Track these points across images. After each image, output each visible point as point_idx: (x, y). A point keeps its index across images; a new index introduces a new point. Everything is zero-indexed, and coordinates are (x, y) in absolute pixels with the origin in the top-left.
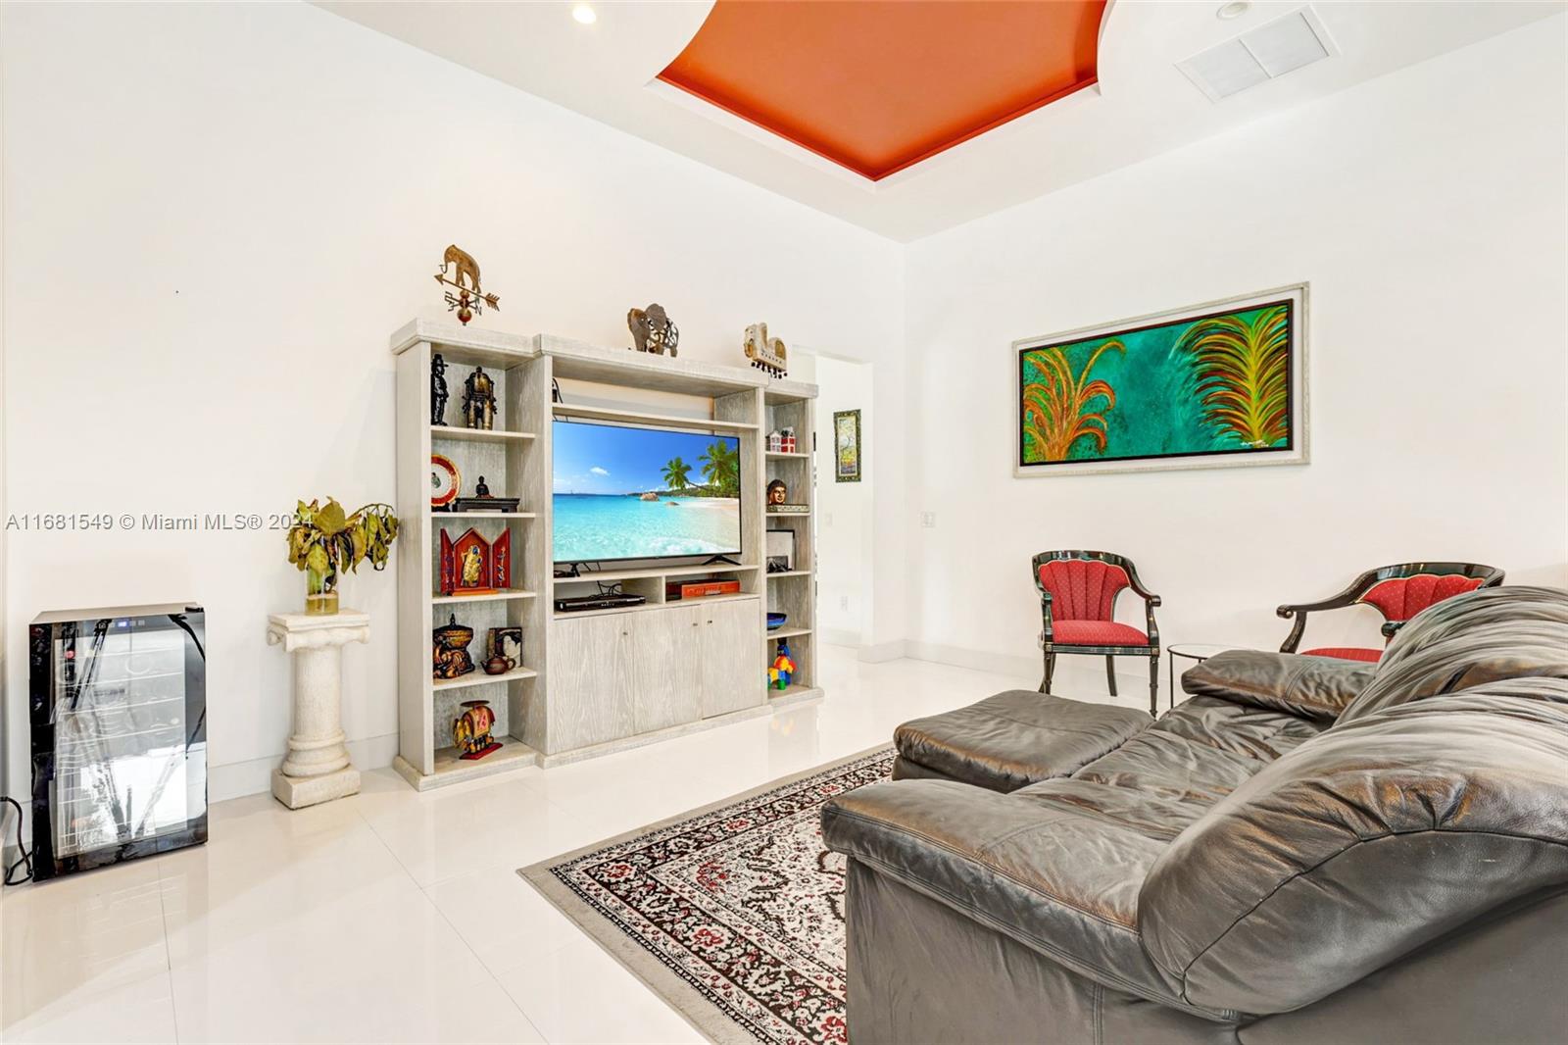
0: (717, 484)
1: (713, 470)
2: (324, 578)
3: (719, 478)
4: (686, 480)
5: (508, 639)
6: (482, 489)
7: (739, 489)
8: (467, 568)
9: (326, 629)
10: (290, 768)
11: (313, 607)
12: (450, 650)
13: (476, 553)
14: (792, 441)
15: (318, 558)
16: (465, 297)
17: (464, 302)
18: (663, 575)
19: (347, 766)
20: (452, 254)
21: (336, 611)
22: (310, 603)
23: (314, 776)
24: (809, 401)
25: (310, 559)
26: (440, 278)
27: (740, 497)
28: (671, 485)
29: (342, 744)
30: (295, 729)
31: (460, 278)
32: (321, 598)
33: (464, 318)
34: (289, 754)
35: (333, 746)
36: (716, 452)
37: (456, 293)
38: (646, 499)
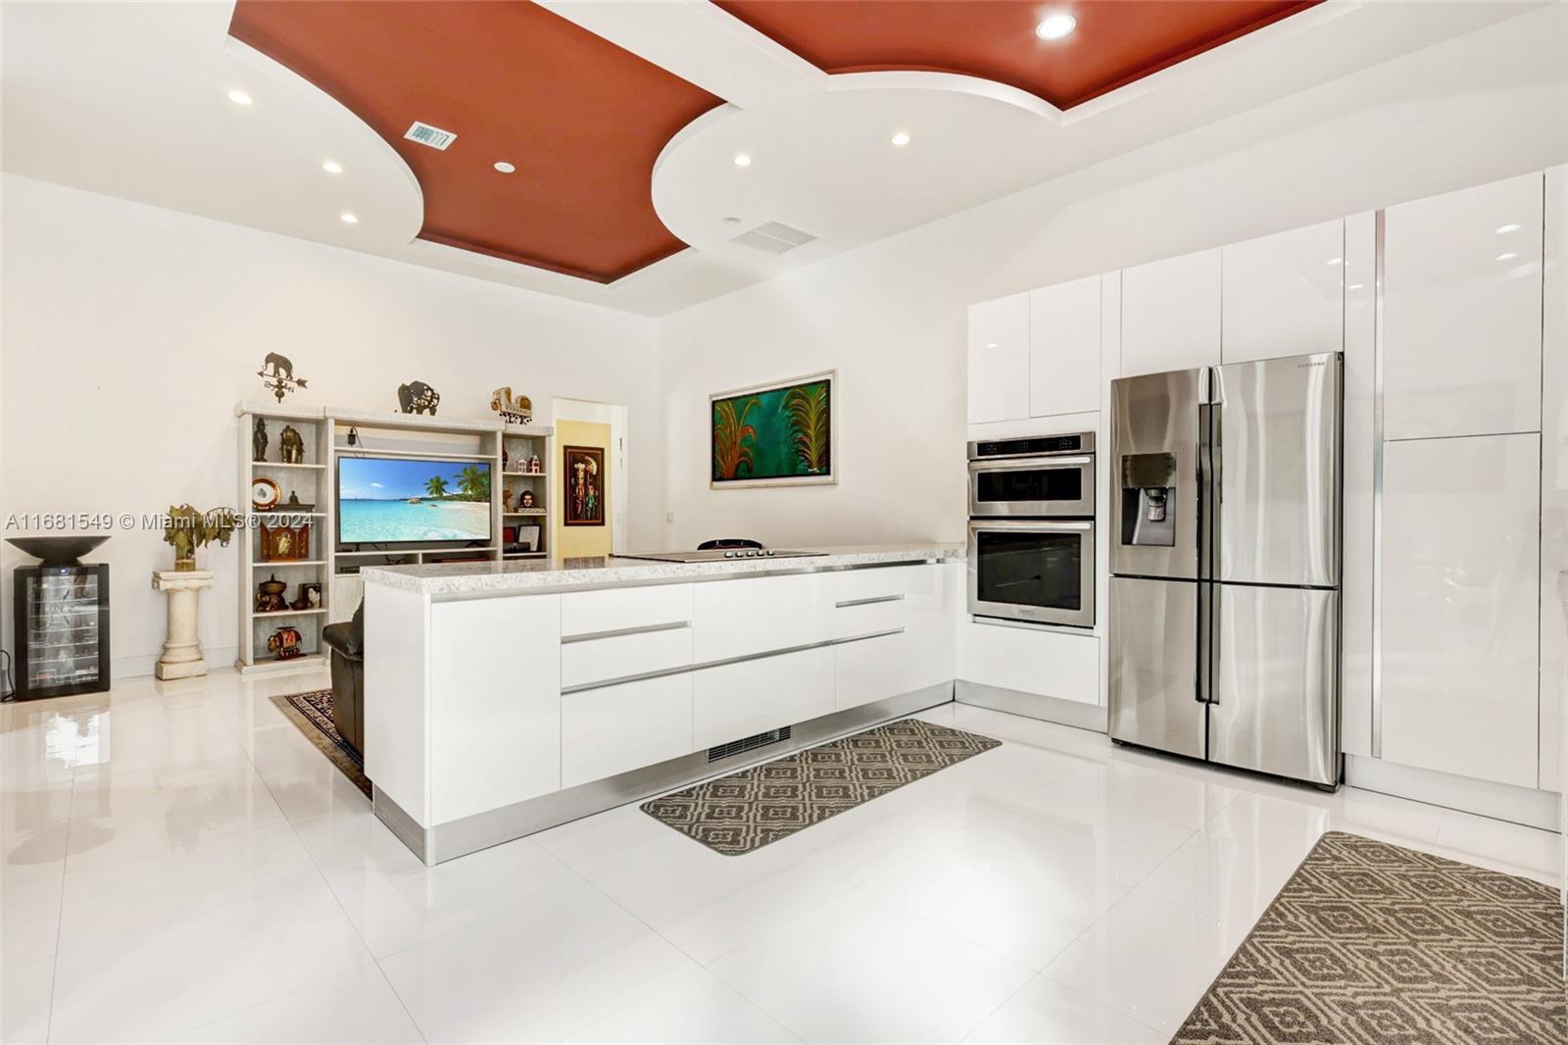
0: (470, 492)
1: (466, 484)
2: (186, 550)
3: (471, 489)
4: (444, 490)
5: (311, 590)
6: (294, 498)
7: (490, 496)
8: (281, 546)
9: (186, 579)
10: (166, 659)
11: (179, 567)
12: (268, 595)
13: (286, 537)
14: (536, 465)
15: (182, 538)
16: (280, 381)
17: (280, 386)
18: (420, 552)
19: (201, 659)
20: (271, 358)
21: (194, 570)
22: (177, 565)
23: (177, 663)
24: (547, 439)
25: (177, 539)
26: (261, 374)
27: (490, 501)
28: (432, 493)
29: (197, 646)
30: (169, 636)
31: (276, 372)
32: (185, 561)
33: (280, 395)
34: (165, 649)
35: (191, 646)
36: (468, 472)
37: (274, 381)
38: (412, 503)
